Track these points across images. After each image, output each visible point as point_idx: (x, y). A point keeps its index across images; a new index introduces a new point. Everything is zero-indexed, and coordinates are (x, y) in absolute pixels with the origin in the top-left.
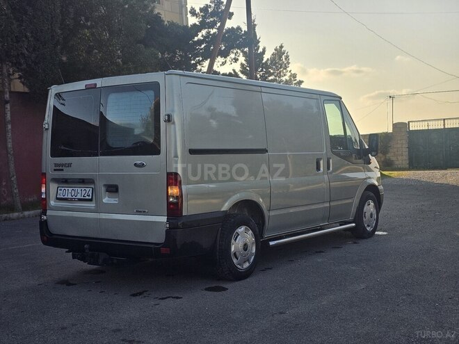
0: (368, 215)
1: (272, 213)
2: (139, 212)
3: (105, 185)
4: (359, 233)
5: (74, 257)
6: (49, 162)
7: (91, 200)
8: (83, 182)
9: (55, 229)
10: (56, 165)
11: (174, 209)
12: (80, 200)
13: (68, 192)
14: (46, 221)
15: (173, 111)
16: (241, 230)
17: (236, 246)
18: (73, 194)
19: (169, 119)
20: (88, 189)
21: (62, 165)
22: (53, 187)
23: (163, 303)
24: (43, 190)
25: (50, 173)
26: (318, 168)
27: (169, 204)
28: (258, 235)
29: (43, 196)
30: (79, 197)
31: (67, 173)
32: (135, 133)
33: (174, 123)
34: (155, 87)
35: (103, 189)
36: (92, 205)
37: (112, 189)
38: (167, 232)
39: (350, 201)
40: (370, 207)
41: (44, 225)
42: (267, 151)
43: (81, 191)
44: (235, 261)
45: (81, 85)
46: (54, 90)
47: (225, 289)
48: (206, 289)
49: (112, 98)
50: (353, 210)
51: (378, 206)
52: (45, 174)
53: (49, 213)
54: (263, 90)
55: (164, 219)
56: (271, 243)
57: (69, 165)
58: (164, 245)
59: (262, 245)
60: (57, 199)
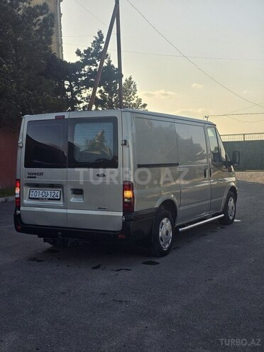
0: (230, 208)
1: (181, 208)
2: (100, 209)
3: (72, 189)
4: (225, 222)
6: (22, 171)
7: (59, 200)
8: (52, 186)
9: (26, 220)
10: (29, 174)
11: (128, 207)
12: (49, 199)
13: (39, 193)
14: (19, 215)
15: (128, 138)
16: (164, 221)
17: (162, 232)
18: (44, 194)
19: (125, 143)
20: (56, 192)
22: (26, 190)
23: (120, 273)
24: (17, 191)
25: (24, 179)
26: (205, 176)
27: (124, 203)
28: (173, 224)
29: (17, 196)
30: (49, 197)
31: (38, 180)
33: (129, 146)
34: (114, 120)
35: (70, 192)
36: (60, 203)
37: (78, 192)
38: (124, 223)
39: (221, 198)
40: (231, 203)
41: (18, 218)
42: (178, 164)
43: (50, 193)
44: (161, 243)
45: (52, 116)
46: (27, 118)
47: (155, 263)
48: (144, 263)
49: (78, 127)
50: (223, 205)
51: (235, 202)
52: (19, 180)
53: (22, 208)
54: (176, 121)
55: (121, 214)
56: (180, 230)
57: (42, 174)
58: (121, 232)
59: (175, 230)
60: (30, 198)
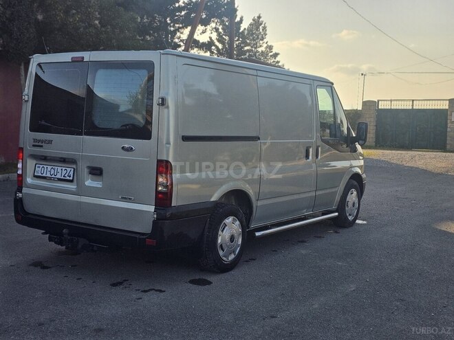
0: (350, 204)
1: (260, 203)
2: (124, 199)
3: (88, 167)
4: (341, 223)
5: (50, 239)
6: (27, 137)
7: (72, 181)
8: (64, 161)
9: (31, 207)
10: (35, 140)
11: (163, 199)
12: (60, 180)
13: (47, 170)
14: (21, 199)
15: (167, 94)
16: (229, 220)
17: (223, 237)
18: (52, 172)
19: (163, 102)
20: (69, 169)
21: (42, 142)
22: (31, 163)
23: (146, 297)
24: (20, 166)
25: (29, 149)
26: (307, 157)
27: (157, 192)
28: (245, 225)
29: (20, 172)
30: (59, 176)
31: (47, 150)
32: (120, 110)
33: (168, 107)
34: (149, 66)
35: (86, 171)
36: (72, 187)
37: (96, 172)
38: (155, 222)
39: (333, 190)
40: (353, 197)
41: (19, 203)
42: (259, 139)
43: (61, 171)
44: (221, 253)
45: (66, 57)
46: (37, 59)
47: (210, 283)
49: (101, 73)
50: (338, 198)
51: (360, 194)
52: (22, 149)
53: (25, 190)
54: (260, 73)
55: (152, 208)
56: (258, 234)
57: (50, 142)
58: (151, 236)
59: (248, 235)
60: (35, 176)
